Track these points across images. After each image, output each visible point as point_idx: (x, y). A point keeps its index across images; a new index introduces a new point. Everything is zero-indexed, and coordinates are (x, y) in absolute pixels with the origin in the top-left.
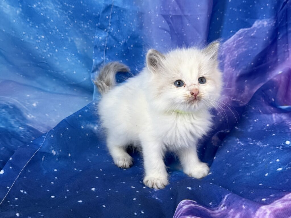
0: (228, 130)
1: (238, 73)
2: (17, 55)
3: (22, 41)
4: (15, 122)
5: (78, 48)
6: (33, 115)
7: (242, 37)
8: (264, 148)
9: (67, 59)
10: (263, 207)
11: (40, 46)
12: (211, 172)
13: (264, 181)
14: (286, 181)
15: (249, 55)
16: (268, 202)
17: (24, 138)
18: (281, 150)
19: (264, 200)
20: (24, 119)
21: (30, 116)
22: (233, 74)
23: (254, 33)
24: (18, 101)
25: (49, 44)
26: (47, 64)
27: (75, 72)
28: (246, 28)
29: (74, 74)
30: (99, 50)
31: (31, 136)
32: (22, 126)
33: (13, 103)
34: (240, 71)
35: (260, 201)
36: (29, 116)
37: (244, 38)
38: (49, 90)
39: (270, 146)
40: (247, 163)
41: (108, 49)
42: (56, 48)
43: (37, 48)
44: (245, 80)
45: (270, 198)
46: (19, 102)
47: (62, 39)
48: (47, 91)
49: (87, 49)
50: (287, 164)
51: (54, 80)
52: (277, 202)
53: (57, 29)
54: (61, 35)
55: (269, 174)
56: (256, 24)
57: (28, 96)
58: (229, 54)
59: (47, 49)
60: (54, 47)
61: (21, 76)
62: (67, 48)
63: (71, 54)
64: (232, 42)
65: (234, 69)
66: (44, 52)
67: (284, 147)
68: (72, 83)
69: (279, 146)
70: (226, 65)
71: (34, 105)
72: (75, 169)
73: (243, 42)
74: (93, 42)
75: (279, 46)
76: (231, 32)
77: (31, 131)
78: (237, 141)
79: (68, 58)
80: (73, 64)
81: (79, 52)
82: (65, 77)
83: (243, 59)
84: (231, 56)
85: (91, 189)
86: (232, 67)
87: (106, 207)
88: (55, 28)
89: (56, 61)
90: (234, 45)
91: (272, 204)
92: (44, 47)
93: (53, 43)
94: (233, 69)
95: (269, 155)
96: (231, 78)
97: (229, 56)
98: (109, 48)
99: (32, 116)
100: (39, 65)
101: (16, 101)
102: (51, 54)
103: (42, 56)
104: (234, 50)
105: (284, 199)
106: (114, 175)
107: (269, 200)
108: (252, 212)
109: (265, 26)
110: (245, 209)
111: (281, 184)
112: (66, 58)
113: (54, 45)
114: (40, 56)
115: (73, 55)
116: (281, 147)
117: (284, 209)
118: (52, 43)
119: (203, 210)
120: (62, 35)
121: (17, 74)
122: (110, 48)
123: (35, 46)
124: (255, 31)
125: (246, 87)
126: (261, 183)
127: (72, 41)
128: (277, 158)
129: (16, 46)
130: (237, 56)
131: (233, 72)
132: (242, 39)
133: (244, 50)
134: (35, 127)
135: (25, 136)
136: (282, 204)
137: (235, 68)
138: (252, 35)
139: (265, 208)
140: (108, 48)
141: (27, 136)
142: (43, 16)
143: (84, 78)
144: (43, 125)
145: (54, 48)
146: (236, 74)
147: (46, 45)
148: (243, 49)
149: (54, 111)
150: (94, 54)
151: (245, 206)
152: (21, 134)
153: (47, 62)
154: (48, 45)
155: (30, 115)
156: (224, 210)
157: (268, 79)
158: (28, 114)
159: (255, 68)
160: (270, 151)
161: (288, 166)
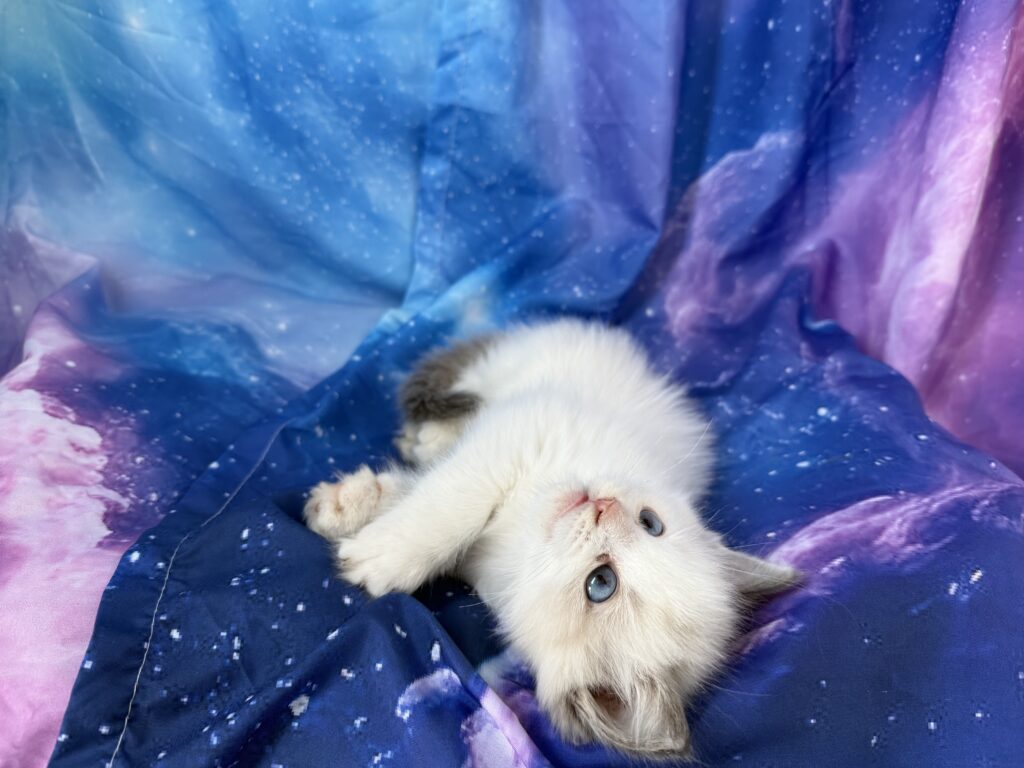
1: (722, 251)
56: (762, 143)
96: (707, 262)
117: (815, 551)
148: (734, 199)
161: (822, 459)
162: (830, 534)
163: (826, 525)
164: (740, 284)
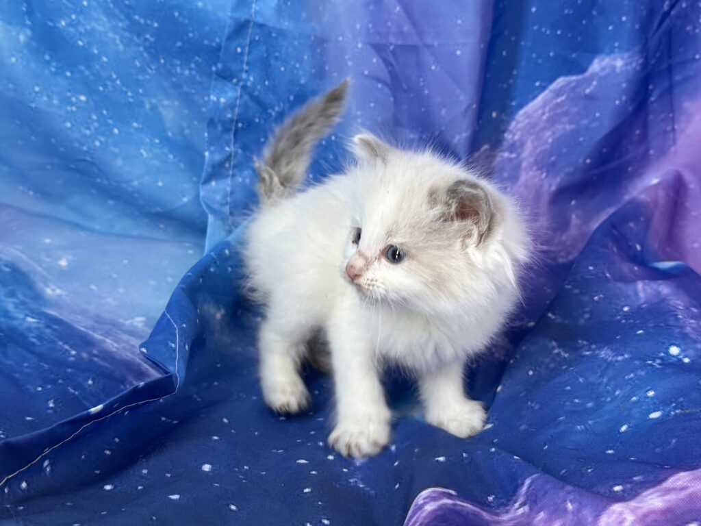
0: (530, 322)
1: (553, 184)
2: (20, 142)
3: (32, 109)
4: (16, 306)
5: (168, 125)
6: (61, 288)
7: (563, 98)
8: (617, 364)
9: (142, 151)
10: (617, 507)
11: (75, 120)
12: (491, 423)
13: (618, 444)
14: (670, 443)
15: (581, 139)
16: (629, 494)
17: (38, 343)
18: (658, 369)
19: (617, 488)
20: (38, 297)
21: (53, 290)
22: (541, 186)
23: (592, 88)
24: (23, 253)
25: (98, 117)
26: (92, 163)
27: (160, 184)
28: (573, 74)
29: (160, 188)
30: (220, 128)
31: (56, 339)
32: (34, 316)
33: (9, 259)
34: (558, 180)
35: (608, 492)
36: (49, 291)
37: (567, 98)
38: (97, 227)
39: (631, 358)
40: (577, 401)
41: (242, 128)
42: (114, 126)
43: (69, 125)
44: (571, 200)
45: (632, 485)
46: (25, 257)
47: (130, 103)
48: (93, 231)
49: (189, 127)
50: (672, 402)
51: (111, 202)
52: (650, 494)
53: (117, 78)
54: (126, 93)
55: (629, 427)
56: (596, 66)
57: (48, 241)
58: (531, 138)
59: (92, 128)
60: (110, 122)
61: (31, 193)
62: (140, 126)
63: (151, 140)
64: (540, 108)
65: (544, 175)
66: (85, 136)
67: (665, 362)
68: (153, 211)
69: (654, 361)
70: (524, 164)
71: (63, 263)
72: (163, 419)
73: (565, 108)
74: (204, 110)
75: (651, 117)
76: (538, 84)
77: (55, 327)
78: (554, 348)
79: (145, 150)
80: (156, 163)
81: (170, 134)
82: (136, 195)
83: (564, 150)
84: (536, 143)
85: (201, 468)
86: (539, 169)
87: (239, 510)
88: (111, 76)
89: (115, 156)
90: (545, 117)
91: (639, 498)
92: (87, 123)
93: (108, 113)
94: (542, 173)
95: (630, 382)
96: (538, 197)
97: (533, 142)
98: (243, 124)
99: (58, 291)
100: (72, 166)
101: (19, 254)
102: (103, 139)
103: (82, 144)
104: (543, 129)
105: (666, 488)
106: (256, 433)
107: (631, 490)
108: (590, 519)
109: (618, 70)
110: (573, 512)
111: (658, 450)
112: (139, 149)
113: (110, 118)
114: (76, 145)
115: (157, 141)
116: (658, 361)
117: (666, 511)
118: (105, 112)
119: (472, 514)
120: (130, 94)
121: (21, 188)
122: (246, 124)
123: (65, 121)
124: (595, 83)
125: (574, 216)
126: (611, 449)
127: (154, 108)
128: (649, 388)
129: (18, 122)
130: (552, 143)
131: (542, 180)
132: (562, 101)
133: (569, 127)
134: (66, 317)
135: (40, 338)
136: (660, 499)
137: (548, 172)
138: (588, 91)
139: (621, 509)
140: (240, 125)
141: (46, 338)
142: (83, 47)
143: (184, 196)
144: (84, 312)
145: (108, 125)
146: (550, 186)
147: (90, 118)
148: (565, 127)
149: (110, 277)
150: (207, 139)
151: (572, 505)
152: (31, 335)
153: (92, 158)
154: (94, 117)
155: (53, 287)
156: (522, 514)
157: (627, 198)
158: (48, 286)
159: (595, 172)
160: (632, 372)
161: (675, 408)
162: (683, 494)
163: (679, 483)
164: (575, 220)
